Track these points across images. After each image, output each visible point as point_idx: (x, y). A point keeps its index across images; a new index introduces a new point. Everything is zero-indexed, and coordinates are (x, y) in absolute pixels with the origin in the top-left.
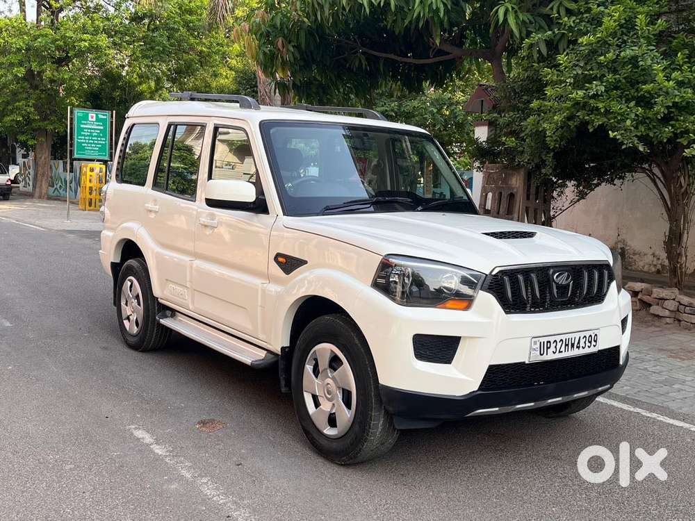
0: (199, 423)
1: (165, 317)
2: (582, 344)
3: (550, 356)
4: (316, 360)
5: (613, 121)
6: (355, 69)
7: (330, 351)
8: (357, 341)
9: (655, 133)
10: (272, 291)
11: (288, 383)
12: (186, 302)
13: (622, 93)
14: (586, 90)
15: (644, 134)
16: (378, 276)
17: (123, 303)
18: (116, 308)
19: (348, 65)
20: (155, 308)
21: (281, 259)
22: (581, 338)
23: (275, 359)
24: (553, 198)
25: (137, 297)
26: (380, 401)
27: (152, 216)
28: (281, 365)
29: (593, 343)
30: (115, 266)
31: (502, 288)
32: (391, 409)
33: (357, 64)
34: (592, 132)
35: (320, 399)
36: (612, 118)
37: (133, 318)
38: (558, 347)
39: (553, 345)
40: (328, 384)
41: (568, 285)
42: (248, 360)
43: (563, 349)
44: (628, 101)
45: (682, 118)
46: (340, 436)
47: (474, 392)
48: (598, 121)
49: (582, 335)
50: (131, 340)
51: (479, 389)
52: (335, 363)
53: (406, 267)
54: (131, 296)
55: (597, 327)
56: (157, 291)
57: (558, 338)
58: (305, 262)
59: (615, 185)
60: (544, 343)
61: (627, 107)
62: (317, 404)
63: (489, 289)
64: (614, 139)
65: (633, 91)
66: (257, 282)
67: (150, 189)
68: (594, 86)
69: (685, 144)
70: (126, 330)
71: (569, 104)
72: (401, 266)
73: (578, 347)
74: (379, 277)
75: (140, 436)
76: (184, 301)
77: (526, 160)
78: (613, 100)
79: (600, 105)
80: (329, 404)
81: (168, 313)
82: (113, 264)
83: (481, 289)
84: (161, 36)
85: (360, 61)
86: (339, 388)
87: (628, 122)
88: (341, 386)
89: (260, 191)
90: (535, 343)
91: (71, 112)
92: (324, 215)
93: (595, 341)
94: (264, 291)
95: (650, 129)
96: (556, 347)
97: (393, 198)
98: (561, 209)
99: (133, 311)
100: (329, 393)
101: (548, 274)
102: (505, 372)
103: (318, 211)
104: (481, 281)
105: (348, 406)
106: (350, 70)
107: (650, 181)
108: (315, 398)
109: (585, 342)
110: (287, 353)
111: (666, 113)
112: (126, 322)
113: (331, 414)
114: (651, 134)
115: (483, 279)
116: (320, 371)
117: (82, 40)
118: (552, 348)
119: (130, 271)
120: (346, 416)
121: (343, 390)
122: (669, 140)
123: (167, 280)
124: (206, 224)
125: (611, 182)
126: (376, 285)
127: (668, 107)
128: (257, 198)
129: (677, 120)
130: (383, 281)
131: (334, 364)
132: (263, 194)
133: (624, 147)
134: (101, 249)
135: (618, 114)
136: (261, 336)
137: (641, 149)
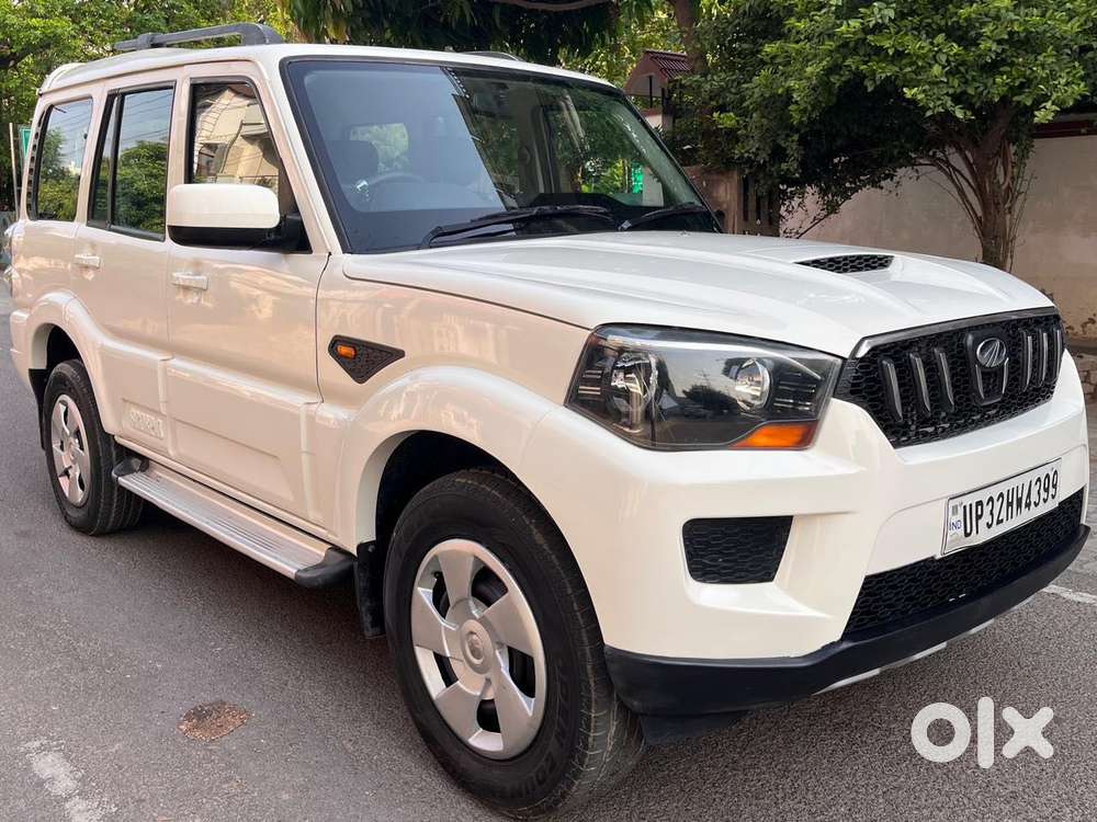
0: (188, 717)
1: (129, 470)
2: (1034, 498)
3: (983, 535)
4: (439, 575)
5: (909, 69)
6: (453, 25)
7: (472, 559)
8: (539, 538)
9: (976, 88)
10: (328, 420)
11: (378, 620)
12: (161, 443)
13: (921, 21)
14: (862, 18)
15: (959, 91)
16: (580, 378)
17: (56, 446)
18: (44, 453)
19: (442, 20)
20: (111, 455)
21: (343, 350)
22: (1033, 483)
23: (346, 565)
24: (781, 216)
25: (77, 434)
26: (607, 684)
27: (90, 276)
28: (361, 582)
29: (1052, 491)
30: (38, 377)
31: (879, 389)
32: (636, 704)
33: (457, 14)
34: (872, 92)
35: (457, 667)
36: (906, 66)
37: (75, 473)
38: (996, 513)
39: (987, 509)
40: (472, 633)
41: (1001, 367)
42: (289, 568)
43: (1003, 516)
44: (931, 35)
45: (1021, 60)
46: (513, 754)
47: (832, 644)
48: (885, 71)
49: (1034, 476)
50: (74, 514)
51: (846, 636)
52: (485, 586)
53: (646, 352)
54: (68, 432)
55: (1057, 456)
56: (109, 423)
57: (994, 492)
58: (399, 354)
59: (882, 188)
60: (971, 505)
61: (932, 43)
62: (449, 677)
63: (852, 392)
64: (913, 101)
65: (937, 18)
66: (296, 400)
67: (84, 225)
68: (876, 10)
69: (1029, 103)
70: (64, 494)
71: (829, 45)
72: (636, 351)
73: (1028, 505)
74: (586, 382)
75: (47, 773)
76: (158, 440)
77: (754, 150)
78: (906, 34)
79: (887, 44)
80: (480, 680)
81: (135, 463)
82: (33, 373)
83: (834, 397)
84: (157, 19)
85: (462, 10)
86: (500, 645)
87: (936, 70)
88: (503, 640)
89: (289, 204)
90: (955, 509)
91: (16, 133)
92: (431, 247)
93: (1055, 486)
94: (311, 419)
95: (966, 82)
96: (992, 513)
97: (571, 207)
98: (797, 233)
99: (73, 459)
100: (476, 652)
101: (963, 347)
102: (895, 587)
103: (420, 241)
104: (833, 376)
105: (528, 688)
106: (446, 25)
107: (945, 177)
108: (442, 662)
109: (1039, 493)
110: (372, 556)
111: (999, 51)
112: (63, 481)
113: (483, 702)
114: (971, 91)
115: (837, 369)
116: (451, 602)
117: (29, 27)
118: (986, 518)
119: (63, 385)
120: (524, 711)
121: (511, 651)
122: (1003, 99)
123: (125, 401)
124: (187, 283)
125: (875, 184)
126: (575, 401)
127: (1000, 42)
128: (283, 219)
129: (1012, 64)
130: (595, 391)
131: (483, 588)
132: (296, 210)
133: (929, 113)
134: (12, 346)
135: (918, 57)
136: (312, 515)
137: (959, 114)
